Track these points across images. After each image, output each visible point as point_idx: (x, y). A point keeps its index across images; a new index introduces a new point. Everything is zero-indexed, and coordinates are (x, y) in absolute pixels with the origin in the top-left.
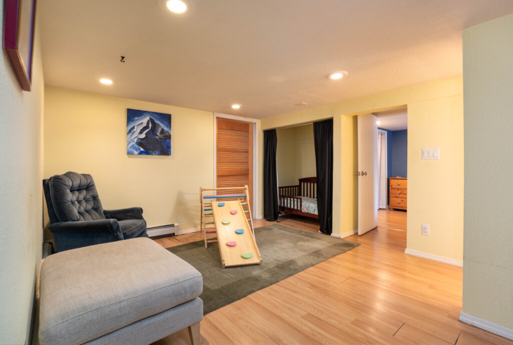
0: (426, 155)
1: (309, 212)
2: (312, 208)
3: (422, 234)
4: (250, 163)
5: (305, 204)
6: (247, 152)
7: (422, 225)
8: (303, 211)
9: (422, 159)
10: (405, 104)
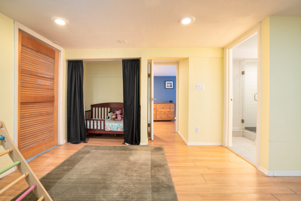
0: (198, 87)
1: (112, 130)
2: (115, 126)
3: (196, 133)
4: (55, 89)
5: (108, 124)
6: (53, 79)
7: (196, 127)
8: (106, 130)
9: (196, 90)
10: (187, 57)
